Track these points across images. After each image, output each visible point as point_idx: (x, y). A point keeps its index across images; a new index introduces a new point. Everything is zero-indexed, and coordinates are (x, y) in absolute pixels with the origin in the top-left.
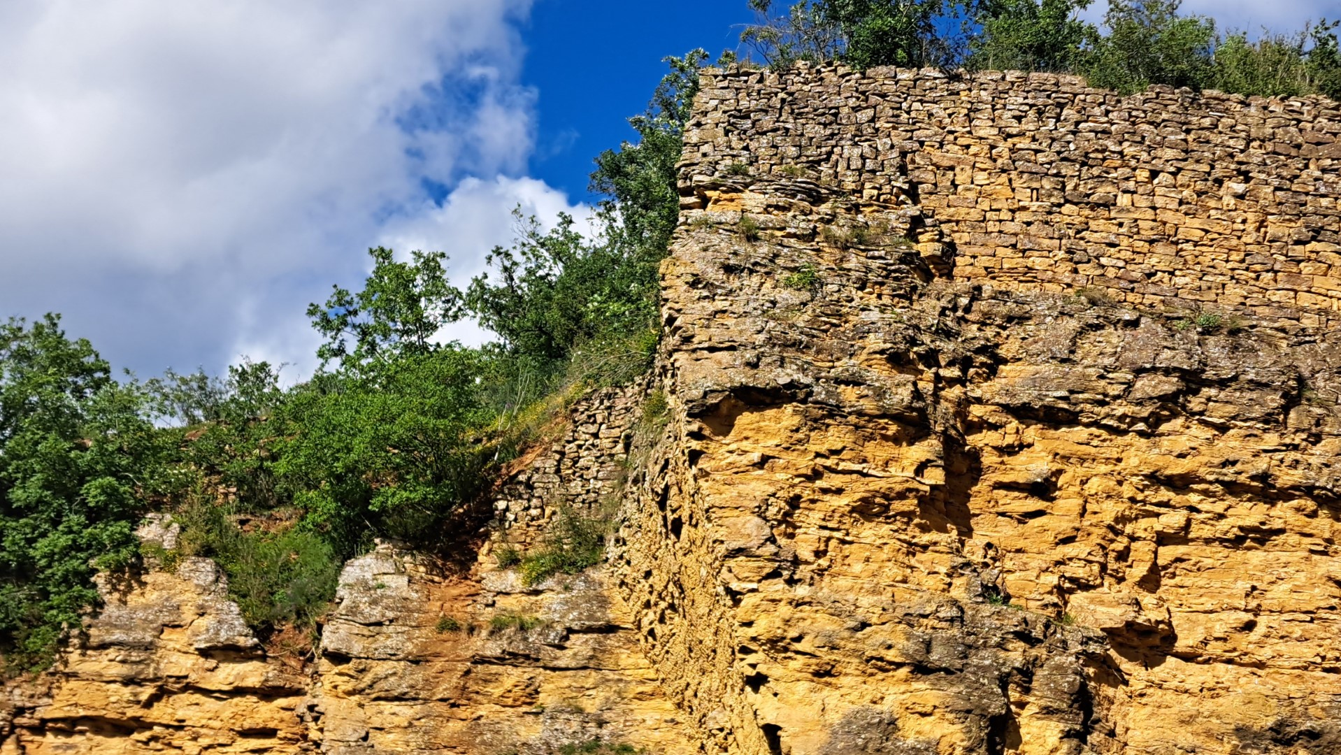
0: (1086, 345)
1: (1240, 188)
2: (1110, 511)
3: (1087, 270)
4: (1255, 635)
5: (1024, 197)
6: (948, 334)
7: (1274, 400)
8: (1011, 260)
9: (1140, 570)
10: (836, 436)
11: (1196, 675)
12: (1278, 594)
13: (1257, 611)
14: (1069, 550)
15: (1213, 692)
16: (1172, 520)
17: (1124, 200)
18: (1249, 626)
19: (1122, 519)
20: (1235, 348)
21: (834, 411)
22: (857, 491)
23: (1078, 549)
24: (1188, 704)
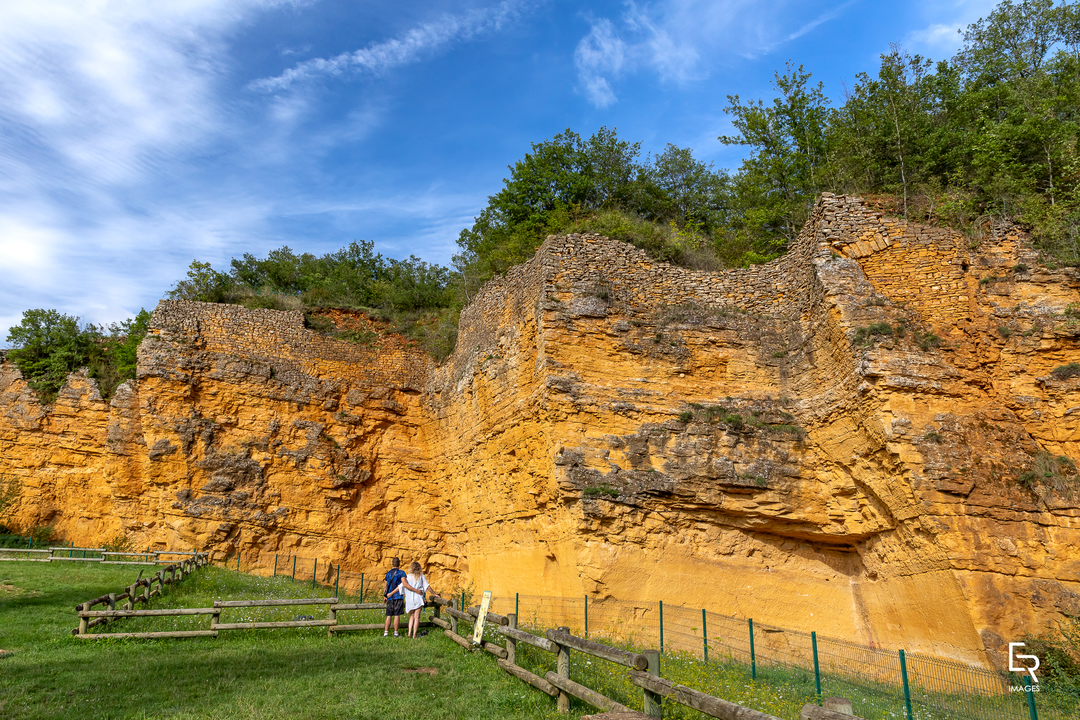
0: (228, 366)
1: (272, 332)
2: (228, 399)
3: (235, 349)
4: (253, 425)
5: (224, 332)
6: (198, 363)
7: (264, 379)
8: (219, 346)
9: (233, 411)
10: (168, 385)
11: (240, 432)
12: (259, 417)
13: (255, 420)
14: (217, 407)
15: (241, 436)
16: (242, 401)
17: (246, 334)
18: (252, 423)
19: (231, 401)
20: (259, 367)
21: (168, 379)
22: (171, 396)
23: (220, 407)
24: (236, 438)
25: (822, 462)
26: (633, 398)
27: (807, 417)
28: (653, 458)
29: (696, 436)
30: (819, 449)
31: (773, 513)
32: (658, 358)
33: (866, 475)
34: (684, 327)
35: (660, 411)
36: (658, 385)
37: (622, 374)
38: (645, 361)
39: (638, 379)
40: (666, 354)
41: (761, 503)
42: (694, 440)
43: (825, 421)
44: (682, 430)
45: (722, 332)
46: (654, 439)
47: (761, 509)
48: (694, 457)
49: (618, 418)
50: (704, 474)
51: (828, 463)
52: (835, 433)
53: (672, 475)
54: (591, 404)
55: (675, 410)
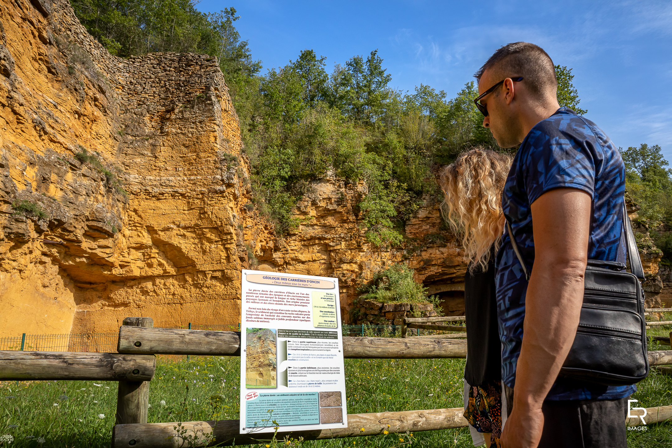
25: (131, 222)
26: (45, 116)
27: (135, 188)
28: (52, 187)
29: (89, 178)
30: (134, 213)
31: (105, 256)
32: (70, 89)
33: (177, 239)
34: (87, 73)
35: (61, 141)
36: (64, 116)
37: (38, 85)
38: (56, 85)
39: (51, 101)
40: (76, 90)
41: (100, 247)
42: (86, 182)
43: (153, 196)
44: (80, 169)
45: (102, 95)
46: (58, 168)
47: (99, 252)
48: (84, 197)
49: (34, 133)
50: (87, 214)
51: (137, 224)
52: (162, 206)
53: (67, 209)
54: (21, 105)
55: (73, 148)
